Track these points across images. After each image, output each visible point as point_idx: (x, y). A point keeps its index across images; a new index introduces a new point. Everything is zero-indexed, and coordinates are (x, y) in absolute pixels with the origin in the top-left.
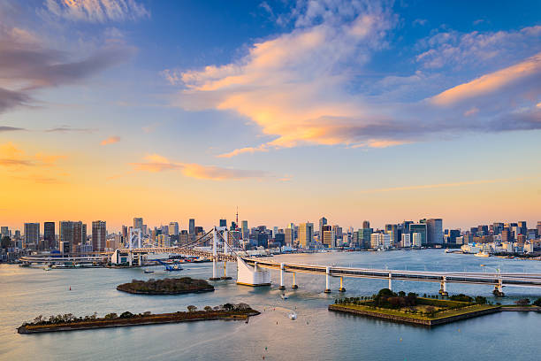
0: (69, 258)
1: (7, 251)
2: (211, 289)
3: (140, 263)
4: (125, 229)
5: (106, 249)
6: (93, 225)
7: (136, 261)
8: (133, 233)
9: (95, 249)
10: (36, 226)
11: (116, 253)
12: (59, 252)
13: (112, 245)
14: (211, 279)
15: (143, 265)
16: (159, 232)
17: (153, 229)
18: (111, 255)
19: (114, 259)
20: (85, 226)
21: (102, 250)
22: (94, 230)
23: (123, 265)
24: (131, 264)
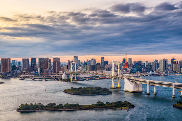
0: (42, 76)
1: (14, 72)
2: (110, 93)
3: (76, 79)
4: (69, 62)
5: (60, 72)
6: (54, 60)
7: (74, 78)
8: (72, 64)
9: (55, 72)
10: (28, 60)
11: (64, 74)
12: (38, 73)
13: (63, 70)
14: (111, 88)
15: (77, 80)
16: (86, 63)
17: (83, 62)
18: (62, 75)
19: (63, 77)
20: (50, 60)
21: (58, 72)
22: (54, 62)
23: (68, 80)
24: (71, 80)
